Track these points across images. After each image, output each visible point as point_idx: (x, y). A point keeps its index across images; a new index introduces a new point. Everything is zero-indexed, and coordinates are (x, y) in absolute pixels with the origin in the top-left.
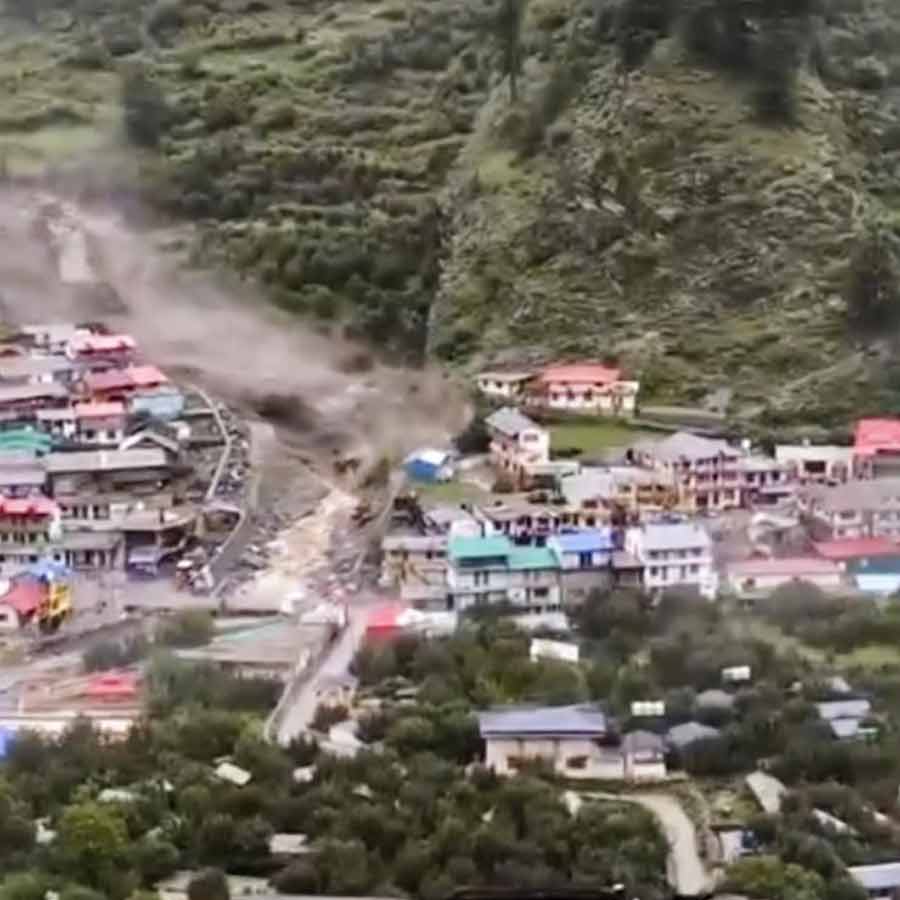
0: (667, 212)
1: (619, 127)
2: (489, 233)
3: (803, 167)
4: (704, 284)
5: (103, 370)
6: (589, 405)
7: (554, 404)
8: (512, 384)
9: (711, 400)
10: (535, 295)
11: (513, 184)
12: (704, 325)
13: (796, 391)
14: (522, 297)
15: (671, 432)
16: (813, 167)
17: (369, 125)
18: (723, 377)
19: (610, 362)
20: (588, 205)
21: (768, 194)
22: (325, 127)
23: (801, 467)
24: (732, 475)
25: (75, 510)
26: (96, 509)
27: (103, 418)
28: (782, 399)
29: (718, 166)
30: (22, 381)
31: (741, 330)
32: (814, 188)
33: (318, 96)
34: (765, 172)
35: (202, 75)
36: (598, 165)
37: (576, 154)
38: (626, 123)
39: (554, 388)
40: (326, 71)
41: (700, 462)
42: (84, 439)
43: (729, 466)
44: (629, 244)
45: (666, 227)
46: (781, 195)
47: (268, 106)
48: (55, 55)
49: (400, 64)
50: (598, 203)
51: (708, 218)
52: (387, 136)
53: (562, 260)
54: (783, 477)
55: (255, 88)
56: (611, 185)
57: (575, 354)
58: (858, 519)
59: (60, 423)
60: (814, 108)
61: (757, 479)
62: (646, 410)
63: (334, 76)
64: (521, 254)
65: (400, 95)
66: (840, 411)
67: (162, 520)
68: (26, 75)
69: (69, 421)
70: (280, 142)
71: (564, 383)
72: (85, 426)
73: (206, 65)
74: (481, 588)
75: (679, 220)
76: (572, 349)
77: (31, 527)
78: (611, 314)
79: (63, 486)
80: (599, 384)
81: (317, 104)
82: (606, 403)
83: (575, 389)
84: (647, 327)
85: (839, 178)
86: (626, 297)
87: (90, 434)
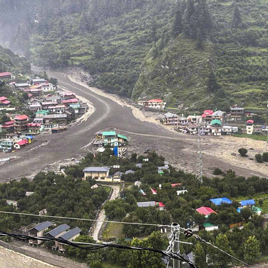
0: (176, 68)
1: (170, 51)
2: (146, 73)
3: (204, 59)
4: (182, 83)
5: (68, 99)
6: (156, 107)
7: (149, 107)
8: (144, 103)
9: (179, 106)
10: (151, 85)
11: (151, 63)
12: (180, 91)
13: (195, 104)
14: (149, 86)
15: (167, 112)
16: (205, 58)
17: (136, 54)
18: (182, 101)
19: (162, 98)
20: (163, 67)
21: (196, 64)
22: (129, 54)
23: (192, 119)
24: (176, 121)
25: (47, 126)
26: (51, 126)
27: (61, 108)
28: (192, 106)
29: (187, 59)
30: (51, 101)
31: (187, 92)
32: (205, 63)
33: (129, 49)
34: (196, 60)
35: (111, 45)
36: (165, 59)
37: (162, 57)
39: (149, 103)
40: (132, 44)
41: (169, 118)
42: (57, 112)
43: (175, 119)
44: (169, 75)
45: (176, 71)
46: (198, 64)
47: (120, 51)
48: (88, 42)
49: (145, 42)
50: (165, 67)
51: (184, 69)
52: (140, 56)
53: (157, 78)
54: (187, 121)
55: (119, 47)
56: (167, 63)
57: (156, 97)
58: (195, 129)
59: (52, 109)
60: (208, 47)
61: (182, 122)
62: (166, 108)
64: (150, 77)
65: (143, 48)
66: (203, 108)
67: (59, 128)
68: (82, 46)
69: (54, 109)
70: (121, 57)
71: (151, 103)
72: (57, 110)
73: (112, 43)
74: (109, 142)
75: (178, 70)
76: (156, 96)
77: (37, 129)
78: (164, 89)
79: (47, 121)
80: (158, 103)
82: (159, 107)
83: (153, 104)
84: (170, 92)
85: (210, 61)
86: (167, 86)
87: (59, 111)
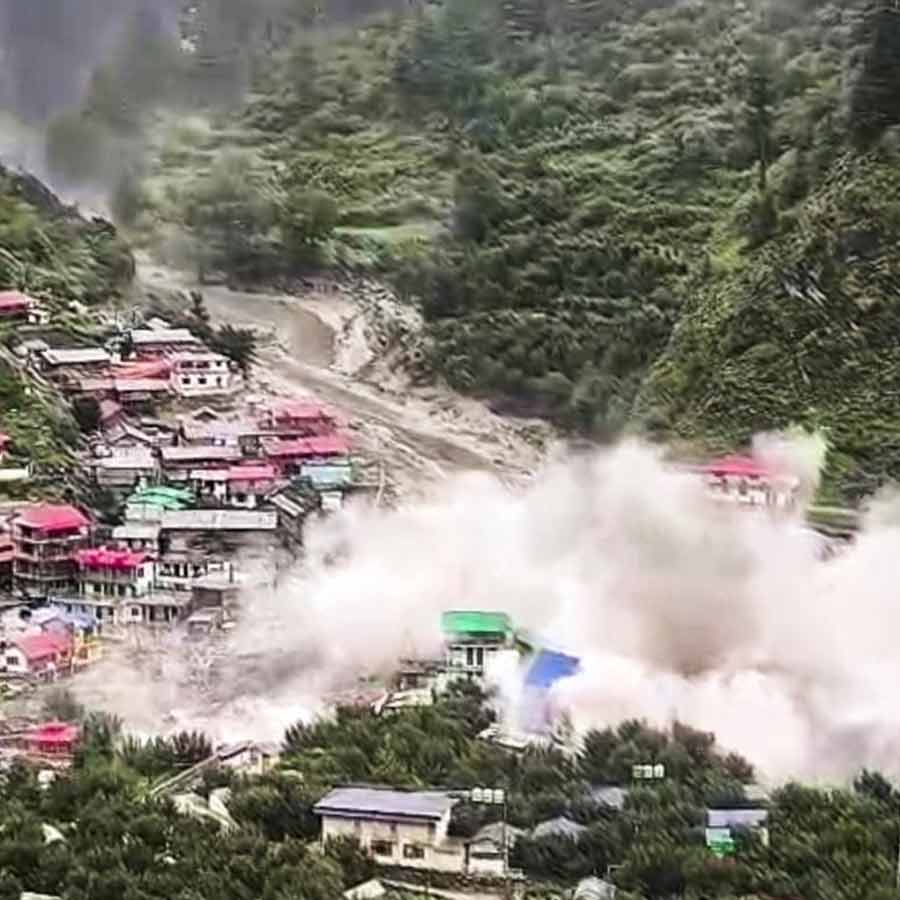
0: (865, 302)
1: (835, 213)
2: (703, 321)
4: (889, 378)
5: (294, 437)
6: (743, 499)
10: (728, 384)
11: (738, 271)
14: (716, 386)
17: (671, 221)
20: (795, 292)
22: (633, 222)
25: (177, 567)
26: (196, 568)
27: (253, 481)
30: (209, 441)
33: (636, 193)
35: (544, 173)
36: (808, 251)
37: (794, 240)
38: (840, 208)
40: (648, 169)
42: (234, 501)
44: (822, 335)
45: (862, 316)
47: (589, 202)
48: (429, 152)
49: (718, 164)
50: (803, 291)
52: (686, 232)
53: (760, 349)
56: (816, 273)
59: (210, 484)
63: (654, 174)
64: (725, 341)
65: (708, 193)
67: (231, 580)
68: (398, 172)
69: (220, 483)
70: (590, 237)
71: (720, 473)
72: (234, 488)
73: (552, 164)
74: (474, 667)
75: (875, 309)
77: (120, 580)
78: (795, 406)
79: (177, 544)
80: (755, 476)
81: (633, 201)
82: (759, 497)
83: (731, 479)
84: (823, 422)
86: (812, 391)
87: (241, 497)
